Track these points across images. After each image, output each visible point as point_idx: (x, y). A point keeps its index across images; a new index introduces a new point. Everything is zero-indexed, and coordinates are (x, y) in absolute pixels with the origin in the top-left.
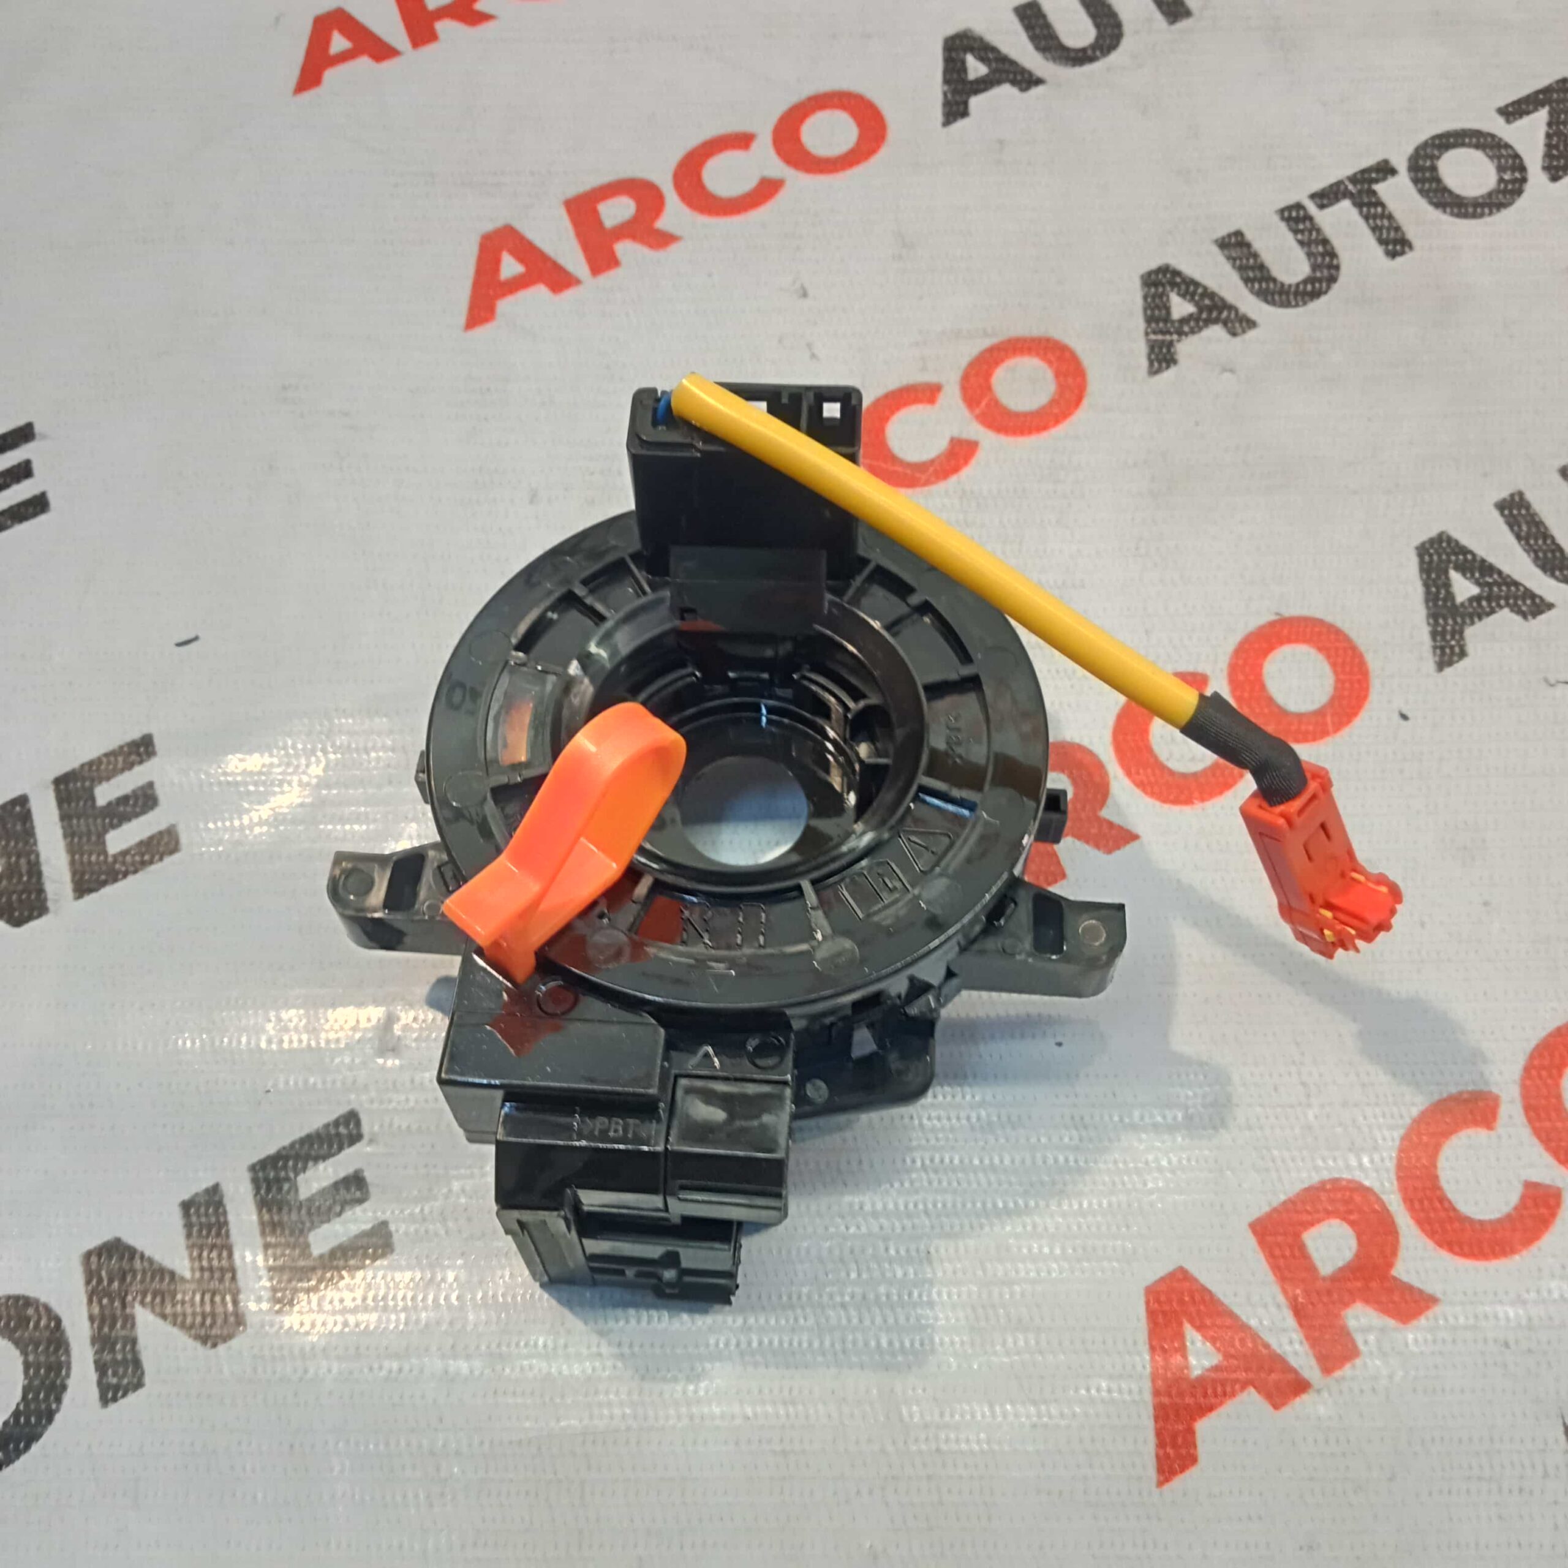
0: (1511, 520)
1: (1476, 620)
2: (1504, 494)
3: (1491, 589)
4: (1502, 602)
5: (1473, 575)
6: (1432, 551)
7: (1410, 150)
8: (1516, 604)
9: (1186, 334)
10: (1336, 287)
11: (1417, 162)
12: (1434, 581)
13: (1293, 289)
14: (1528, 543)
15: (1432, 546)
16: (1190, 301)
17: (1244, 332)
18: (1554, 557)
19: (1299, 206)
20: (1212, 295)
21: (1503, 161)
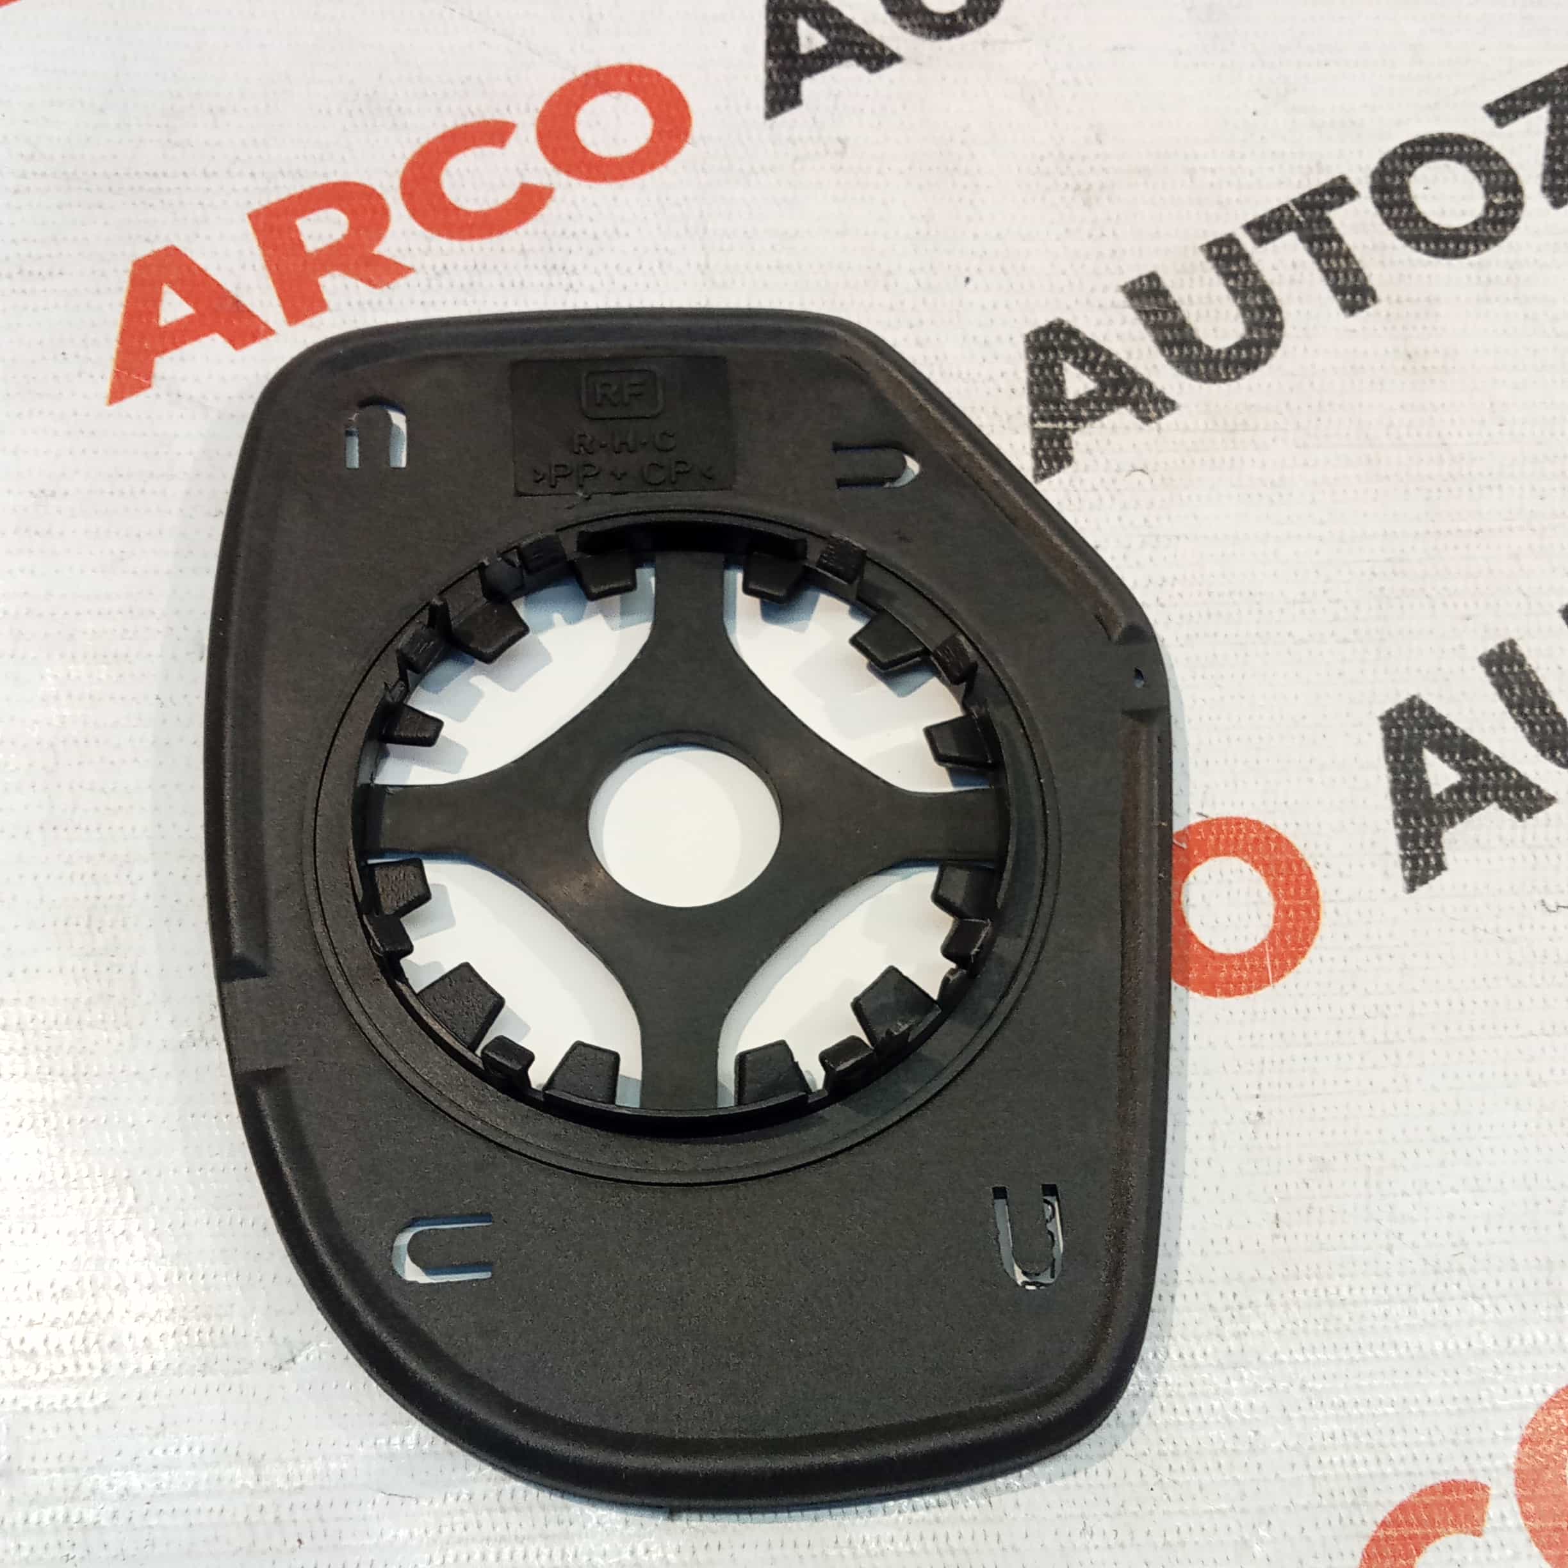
0: (1501, 681)
1: (1457, 819)
2: (1492, 644)
3: (1475, 778)
4: (1490, 794)
5: (1452, 758)
6: (1400, 722)
7: (1374, 164)
8: (1507, 798)
9: (1085, 421)
10: (1278, 354)
11: (1383, 180)
12: (1403, 763)
13: (1223, 356)
14: (1521, 713)
15: (1401, 717)
16: (1088, 374)
17: (1160, 416)
18: (1555, 731)
19: (1230, 241)
20: (1119, 365)
21: (1493, 178)
